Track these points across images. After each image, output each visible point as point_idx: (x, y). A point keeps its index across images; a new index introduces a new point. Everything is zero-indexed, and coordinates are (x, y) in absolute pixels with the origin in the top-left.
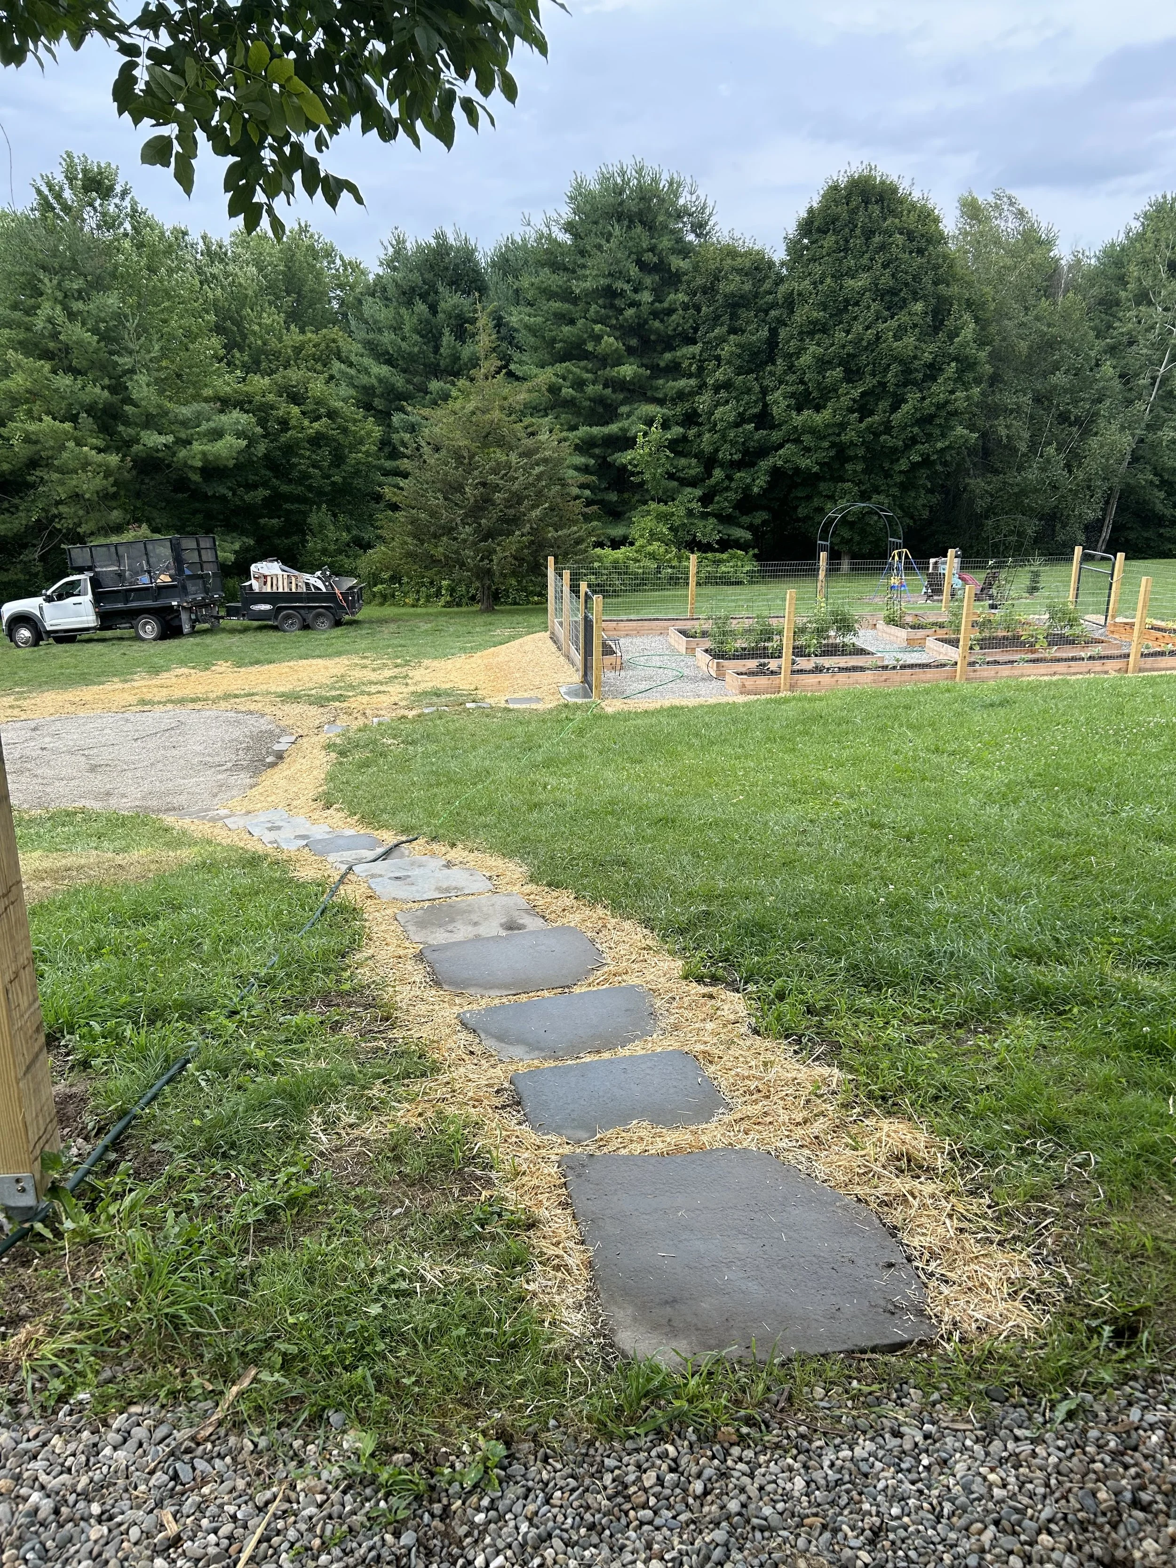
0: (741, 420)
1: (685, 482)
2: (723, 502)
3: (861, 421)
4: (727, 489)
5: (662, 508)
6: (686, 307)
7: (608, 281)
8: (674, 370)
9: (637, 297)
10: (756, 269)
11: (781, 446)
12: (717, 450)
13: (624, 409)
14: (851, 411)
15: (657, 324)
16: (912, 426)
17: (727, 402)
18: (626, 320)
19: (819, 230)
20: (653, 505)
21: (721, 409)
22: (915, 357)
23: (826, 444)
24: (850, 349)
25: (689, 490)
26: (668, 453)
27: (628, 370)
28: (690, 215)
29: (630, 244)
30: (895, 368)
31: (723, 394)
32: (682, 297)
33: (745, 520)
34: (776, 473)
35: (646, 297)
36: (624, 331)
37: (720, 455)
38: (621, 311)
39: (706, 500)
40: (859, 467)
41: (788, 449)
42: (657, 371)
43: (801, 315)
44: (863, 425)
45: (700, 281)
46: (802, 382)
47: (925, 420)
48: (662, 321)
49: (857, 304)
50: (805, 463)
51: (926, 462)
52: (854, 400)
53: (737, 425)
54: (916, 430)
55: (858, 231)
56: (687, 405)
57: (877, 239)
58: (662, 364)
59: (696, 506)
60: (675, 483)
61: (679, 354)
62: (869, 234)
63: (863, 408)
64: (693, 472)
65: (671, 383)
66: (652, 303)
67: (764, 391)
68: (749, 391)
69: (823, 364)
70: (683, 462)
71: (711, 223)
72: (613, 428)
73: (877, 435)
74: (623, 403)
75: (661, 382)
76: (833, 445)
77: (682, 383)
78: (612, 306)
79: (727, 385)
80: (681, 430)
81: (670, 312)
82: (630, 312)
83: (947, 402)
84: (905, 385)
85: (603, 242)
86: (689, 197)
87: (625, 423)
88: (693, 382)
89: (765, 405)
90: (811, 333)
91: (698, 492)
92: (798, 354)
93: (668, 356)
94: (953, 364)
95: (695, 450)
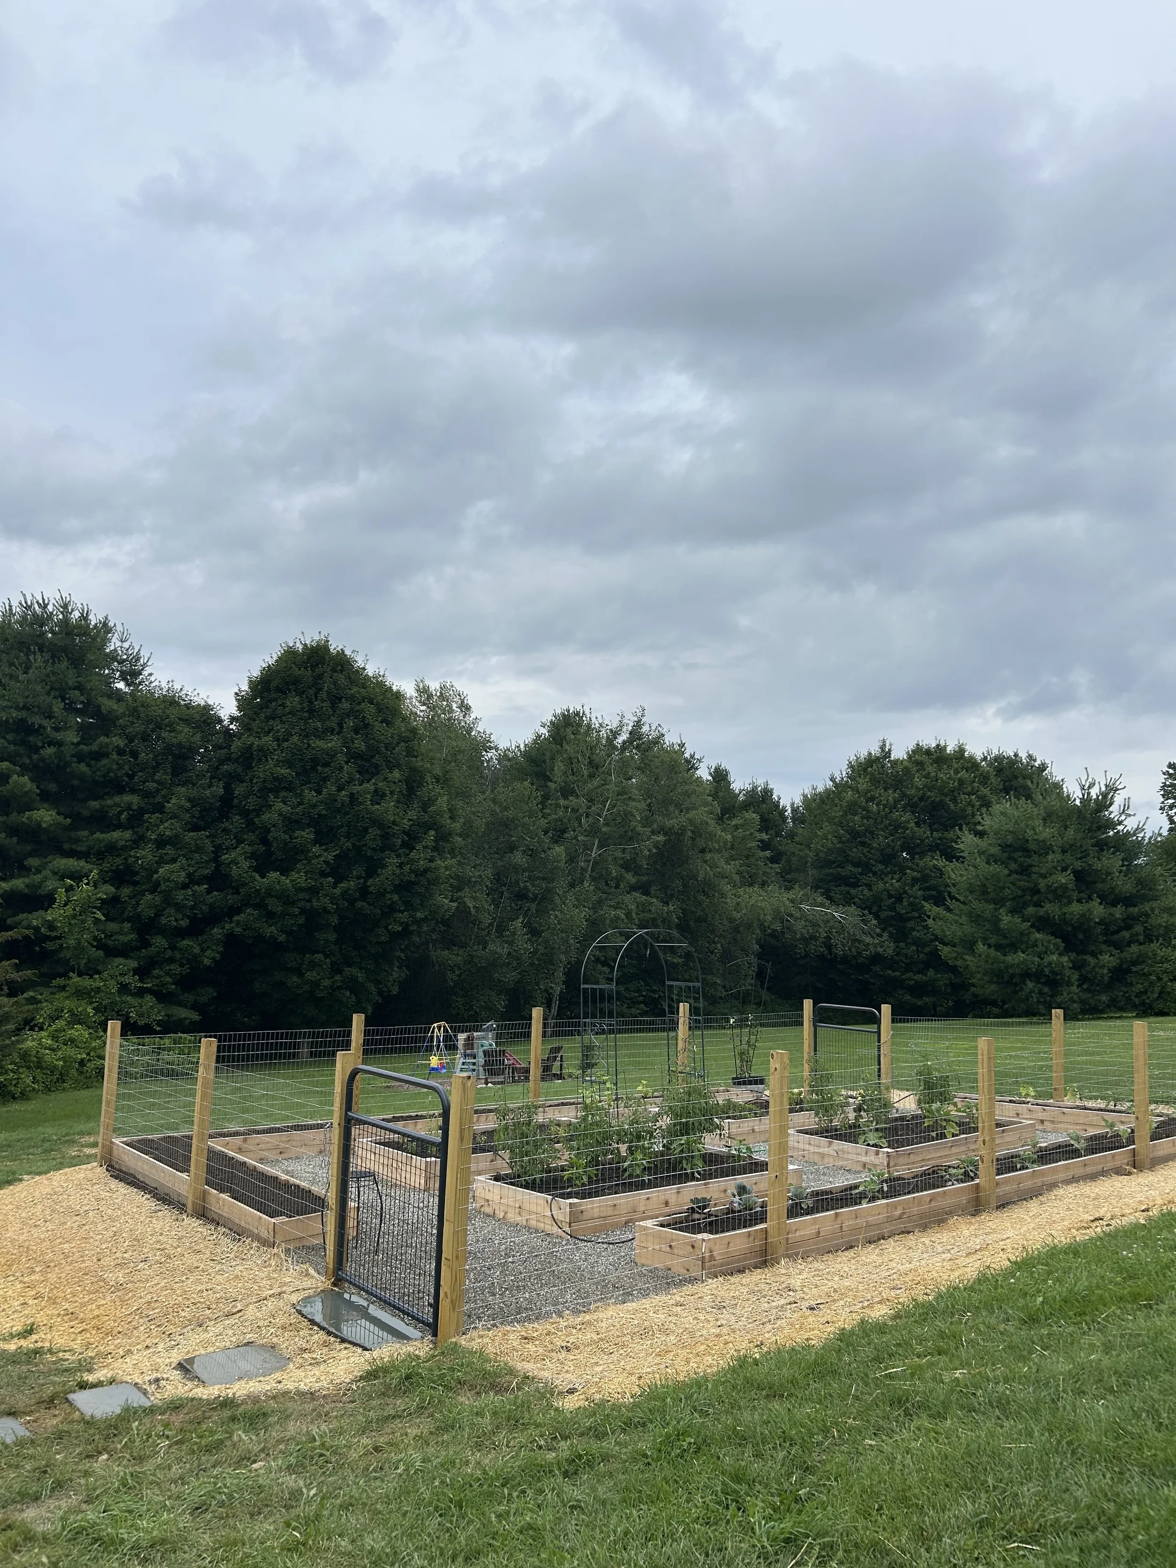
0: (192, 880)
1: (112, 952)
2: (164, 977)
3: (335, 885)
4: (171, 960)
5: (86, 982)
6: (121, 752)
7: (24, 714)
8: (103, 821)
9: (59, 736)
10: (204, 722)
11: (238, 911)
12: (159, 914)
13: (33, 862)
14: (323, 874)
15: (83, 767)
16: (391, 892)
17: (174, 860)
18: (43, 759)
19: (278, 690)
20: (75, 979)
21: (167, 867)
22: (394, 823)
23: (296, 911)
24: (322, 809)
25: (121, 960)
26: (99, 915)
27: (45, 816)
28: (121, 662)
29: (53, 678)
30: (374, 832)
31: (169, 850)
32: (118, 741)
33: (189, 997)
34: (231, 940)
35: (72, 737)
36: (39, 772)
37: (163, 920)
38: (36, 750)
39: (142, 972)
40: (333, 937)
41: (248, 915)
42: (78, 821)
43: (264, 771)
44: (337, 891)
45: (138, 727)
46: (264, 841)
47: (404, 887)
48: (88, 765)
49: (327, 765)
50: (269, 930)
51: (406, 932)
52: (326, 862)
53: (185, 886)
54: (396, 897)
55: (323, 695)
56: (119, 861)
57: (345, 705)
58: (86, 813)
59: (133, 981)
60: (101, 953)
61: (109, 802)
62: (335, 700)
63: (337, 871)
64: (125, 939)
65: (98, 835)
66: (78, 744)
67: (218, 850)
68: (199, 849)
69: (291, 823)
70: (112, 926)
71: (146, 673)
72: (19, 883)
73: (352, 902)
74: (31, 854)
75: (85, 833)
76: (303, 911)
77: (115, 835)
78: (23, 743)
79: (174, 841)
80: (113, 889)
81: (99, 755)
82: (50, 751)
83: (426, 871)
84: (382, 850)
85: (19, 673)
86: (118, 644)
87: (38, 878)
88: (128, 834)
89: (219, 864)
90: (276, 791)
91: (134, 964)
92: (258, 812)
93: (95, 804)
94: (432, 832)
95: (129, 911)
